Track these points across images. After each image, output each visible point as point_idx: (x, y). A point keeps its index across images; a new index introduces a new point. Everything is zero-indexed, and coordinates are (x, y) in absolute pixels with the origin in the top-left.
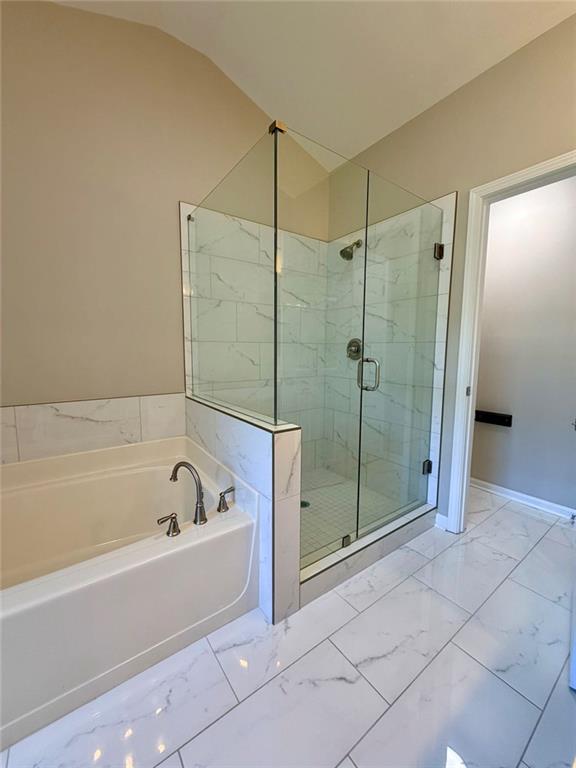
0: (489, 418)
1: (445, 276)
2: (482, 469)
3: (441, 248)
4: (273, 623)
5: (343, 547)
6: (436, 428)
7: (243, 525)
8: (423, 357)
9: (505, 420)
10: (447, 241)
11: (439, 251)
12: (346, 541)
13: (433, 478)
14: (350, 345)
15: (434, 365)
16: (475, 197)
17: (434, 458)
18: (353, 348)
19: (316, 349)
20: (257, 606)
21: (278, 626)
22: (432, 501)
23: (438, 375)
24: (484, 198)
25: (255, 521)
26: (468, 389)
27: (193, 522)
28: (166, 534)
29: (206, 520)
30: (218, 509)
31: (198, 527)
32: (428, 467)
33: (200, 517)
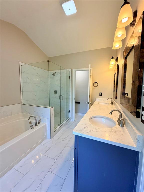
0: (77, 103)
1: (70, 81)
2: (76, 111)
6: (70, 105)
7: (44, 125)
9: (79, 103)
10: (70, 76)
11: (69, 77)
12: (59, 125)
13: (70, 113)
17: (70, 110)
18: (55, 92)
20: (47, 138)
21: (51, 139)
22: (70, 117)
23: (70, 97)
24: (75, 71)
25: (46, 123)
26: (74, 99)
27: (35, 126)
28: (32, 128)
29: (37, 125)
30: (38, 124)
31: (36, 127)
32: (69, 111)
33: (36, 125)
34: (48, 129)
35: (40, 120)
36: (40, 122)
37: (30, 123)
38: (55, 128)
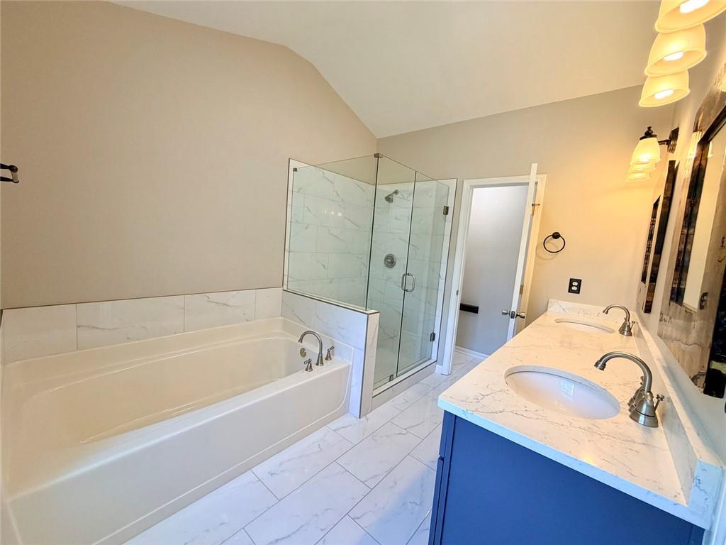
0: (468, 308)
1: (448, 225)
2: (462, 340)
3: (447, 208)
4: (360, 417)
5: (390, 381)
6: (439, 313)
7: (344, 366)
8: (433, 270)
9: (474, 310)
11: (446, 210)
12: (391, 378)
13: (435, 343)
14: (386, 259)
15: (440, 276)
16: (466, 184)
17: (437, 332)
18: (389, 260)
19: (361, 258)
20: (348, 411)
21: (362, 419)
22: (434, 358)
23: (442, 282)
24: (471, 186)
25: (351, 364)
26: (457, 292)
27: (317, 364)
28: (307, 370)
29: (322, 363)
30: (326, 359)
31: (319, 367)
32: (433, 337)
33: (320, 362)
34: (353, 383)
35: (332, 348)
36: (333, 355)
37: (303, 352)
38: (377, 385)
